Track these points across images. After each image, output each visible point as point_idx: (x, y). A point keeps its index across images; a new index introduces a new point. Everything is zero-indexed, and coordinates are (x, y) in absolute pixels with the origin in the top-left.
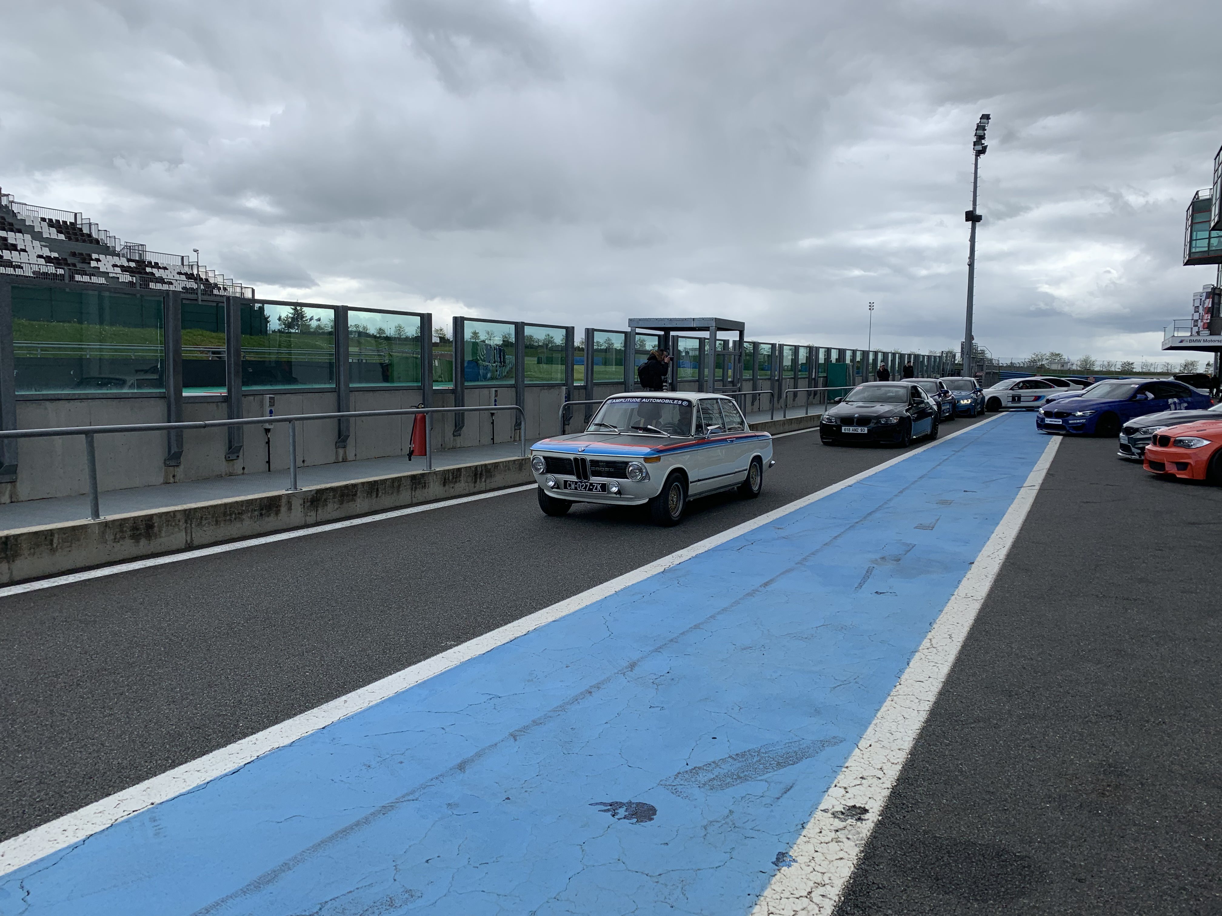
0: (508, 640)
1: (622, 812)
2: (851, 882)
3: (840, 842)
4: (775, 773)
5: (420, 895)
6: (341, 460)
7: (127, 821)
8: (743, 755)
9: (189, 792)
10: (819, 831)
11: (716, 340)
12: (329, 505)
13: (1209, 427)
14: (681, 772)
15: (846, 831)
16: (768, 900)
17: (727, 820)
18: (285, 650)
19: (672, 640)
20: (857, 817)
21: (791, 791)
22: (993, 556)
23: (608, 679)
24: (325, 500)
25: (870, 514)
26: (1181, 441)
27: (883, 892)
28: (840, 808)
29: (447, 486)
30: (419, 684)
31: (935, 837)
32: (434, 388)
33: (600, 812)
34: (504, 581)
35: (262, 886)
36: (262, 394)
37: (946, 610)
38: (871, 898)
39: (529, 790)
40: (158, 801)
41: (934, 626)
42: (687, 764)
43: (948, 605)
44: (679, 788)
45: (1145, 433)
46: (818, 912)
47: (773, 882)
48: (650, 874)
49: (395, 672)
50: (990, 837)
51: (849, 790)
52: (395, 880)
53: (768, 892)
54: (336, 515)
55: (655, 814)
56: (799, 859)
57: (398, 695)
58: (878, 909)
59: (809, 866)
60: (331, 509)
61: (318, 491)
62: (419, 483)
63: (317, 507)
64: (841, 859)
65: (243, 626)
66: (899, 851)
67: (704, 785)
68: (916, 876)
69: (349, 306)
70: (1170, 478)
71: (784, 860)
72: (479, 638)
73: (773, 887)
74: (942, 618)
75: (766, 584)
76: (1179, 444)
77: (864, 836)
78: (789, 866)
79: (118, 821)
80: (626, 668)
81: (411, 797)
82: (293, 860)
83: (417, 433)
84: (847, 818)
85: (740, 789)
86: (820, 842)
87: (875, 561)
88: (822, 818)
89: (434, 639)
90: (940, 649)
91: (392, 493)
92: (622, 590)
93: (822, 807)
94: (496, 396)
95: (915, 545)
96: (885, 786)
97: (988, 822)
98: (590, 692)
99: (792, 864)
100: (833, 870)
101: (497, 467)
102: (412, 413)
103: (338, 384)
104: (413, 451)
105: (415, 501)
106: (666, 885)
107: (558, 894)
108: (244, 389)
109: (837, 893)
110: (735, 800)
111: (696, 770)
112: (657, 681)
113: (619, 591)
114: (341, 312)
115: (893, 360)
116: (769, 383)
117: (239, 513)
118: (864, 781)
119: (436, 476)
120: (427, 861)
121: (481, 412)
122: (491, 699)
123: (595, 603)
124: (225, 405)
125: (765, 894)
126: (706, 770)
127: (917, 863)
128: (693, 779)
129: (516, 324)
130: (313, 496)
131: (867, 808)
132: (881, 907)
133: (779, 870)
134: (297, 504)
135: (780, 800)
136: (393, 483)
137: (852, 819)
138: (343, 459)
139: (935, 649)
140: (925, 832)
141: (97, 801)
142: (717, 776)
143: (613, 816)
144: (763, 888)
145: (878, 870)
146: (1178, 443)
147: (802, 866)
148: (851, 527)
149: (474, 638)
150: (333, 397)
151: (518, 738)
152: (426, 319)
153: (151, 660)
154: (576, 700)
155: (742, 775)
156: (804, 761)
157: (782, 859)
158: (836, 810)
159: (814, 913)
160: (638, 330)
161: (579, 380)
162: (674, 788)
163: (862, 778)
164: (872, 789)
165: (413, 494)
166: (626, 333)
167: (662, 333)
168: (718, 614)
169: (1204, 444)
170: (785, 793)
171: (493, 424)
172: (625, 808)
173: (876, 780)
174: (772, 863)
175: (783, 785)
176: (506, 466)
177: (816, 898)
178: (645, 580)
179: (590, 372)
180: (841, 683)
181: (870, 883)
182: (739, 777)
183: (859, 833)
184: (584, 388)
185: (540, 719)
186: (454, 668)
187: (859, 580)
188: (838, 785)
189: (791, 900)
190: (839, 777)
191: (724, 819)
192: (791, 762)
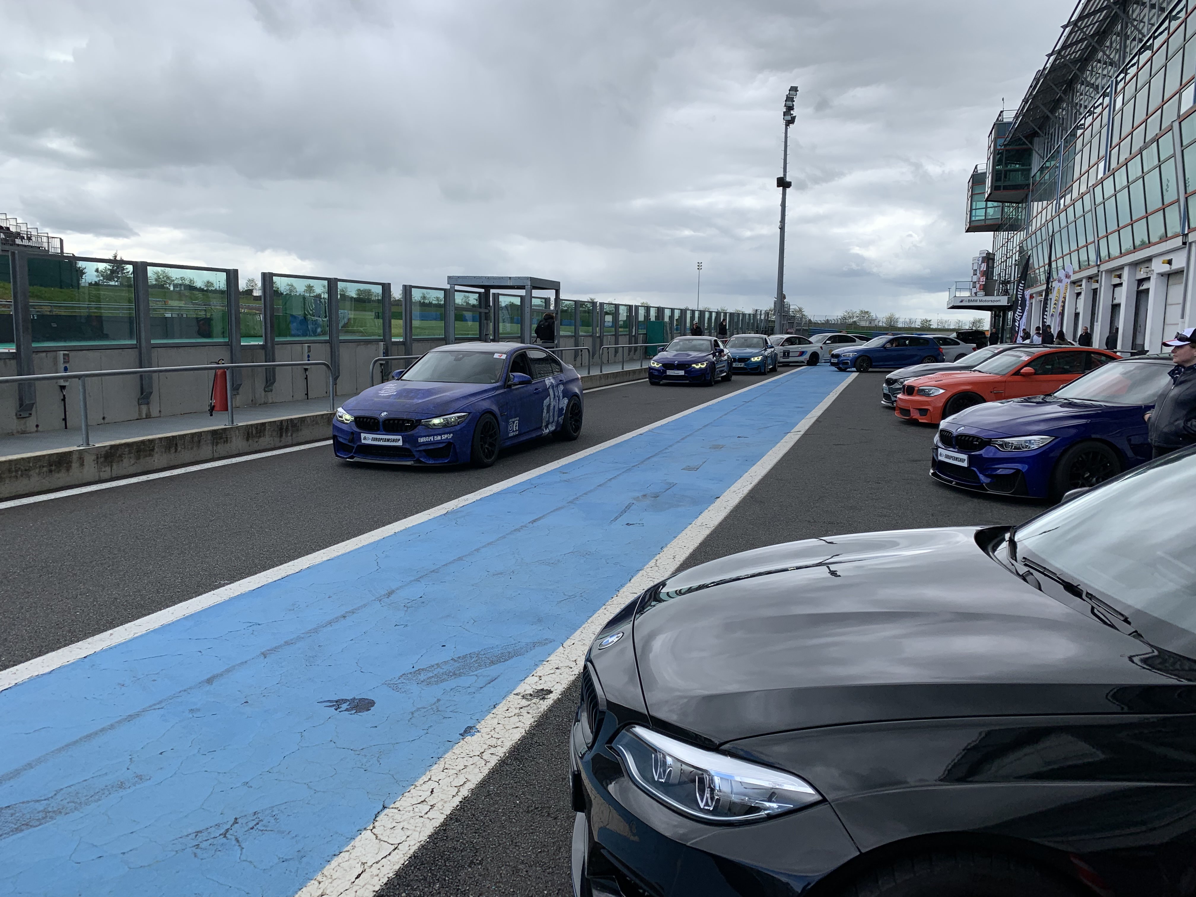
0: (280, 577)
1: (345, 706)
2: (519, 743)
3: (521, 715)
4: (487, 669)
5: (149, 778)
6: (144, 416)
8: (465, 657)
10: (507, 709)
11: (532, 297)
12: (125, 460)
13: (945, 377)
14: (406, 673)
15: (529, 708)
16: (446, 760)
17: (433, 706)
18: (58, 594)
19: (433, 571)
20: (541, 697)
21: (494, 682)
22: (738, 491)
23: (365, 606)
24: (120, 456)
25: (649, 458)
26: (923, 390)
28: (530, 692)
29: (250, 441)
30: (185, 618)
32: (242, 344)
33: (325, 708)
34: (289, 527)
36: (55, 350)
37: (679, 536)
38: (530, 753)
39: (267, 695)
41: (665, 549)
42: (413, 667)
43: (683, 532)
44: (400, 686)
46: (484, 765)
47: (455, 748)
48: (354, 749)
49: (163, 609)
51: (542, 678)
52: (128, 769)
53: (448, 755)
54: (132, 470)
55: (373, 706)
56: (483, 730)
57: (163, 627)
59: (489, 734)
60: (127, 464)
61: (112, 447)
62: (221, 438)
63: (111, 463)
64: (517, 727)
67: (423, 681)
70: (914, 423)
72: (253, 577)
73: (454, 751)
74: (674, 543)
75: (534, 521)
76: (921, 393)
77: (542, 710)
78: (473, 735)
80: (384, 595)
81: (156, 707)
83: (218, 389)
84: (533, 698)
85: (453, 683)
86: (504, 717)
87: (637, 499)
88: (513, 700)
89: (209, 579)
90: (661, 567)
91: (192, 448)
92: (402, 531)
93: (516, 691)
94: (309, 351)
95: (676, 484)
96: (573, 673)
98: (344, 617)
99: (476, 734)
100: (507, 736)
101: (304, 421)
102: (213, 368)
103: (139, 341)
104: (214, 406)
105: (216, 455)
107: (272, 769)
108: (34, 345)
109: (505, 751)
110: (444, 691)
111: (419, 671)
112: (407, 605)
113: (398, 532)
114: (140, 268)
116: (590, 339)
117: (26, 470)
118: (557, 670)
119: (239, 431)
120: (161, 753)
121: (293, 367)
122: (250, 626)
123: (372, 543)
124: (13, 362)
125: (446, 756)
126: (428, 670)
128: (414, 678)
129: (329, 280)
130: (106, 451)
131: (552, 690)
133: (463, 739)
134: (89, 460)
135: (483, 689)
136: (193, 438)
137: (537, 698)
138: (146, 415)
139: (657, 568)
142: (436, 675)
143: (336, 709)
144: (446, 751)
145: (543, 733)
147: (483, 734)
148: (627, 470)
149: (248, 577)
150: (133, 353)
151: (268, 656)
152: (232, 275)
154: (330, 623)
155: (458, 672)
156: (515, 659)
157: (469, 731)
158: (526, 693)
159: (481, 766)
160: (457, 288)
161: (397, 336)
162: (395, 685)
163: (557, 668)
164: (561, 676)
165: (215, 448)
166: (445, 290)
167: (483, 290)
168: (483, 547)
169: (940, 393)
170: (490, 683)
171: (306, 378)
172: (348, 703)
173: (567, 669)
174: (460, 734)
175: (489, 678)
176: (314, 421)
177: (486, 756)
178: (427, 521)
179: (408, 327)
180: (568, 597)
181: (533, 743)
182: (455, 674)
183: (538, 708)
184: (403, 343)
185: (292, 640)
186: (224, 602)
187: (617, 514)
188: (535, 675)
189: (465, 759)
190: (538, 669)
191: (431, 706)
192: (502, 660)
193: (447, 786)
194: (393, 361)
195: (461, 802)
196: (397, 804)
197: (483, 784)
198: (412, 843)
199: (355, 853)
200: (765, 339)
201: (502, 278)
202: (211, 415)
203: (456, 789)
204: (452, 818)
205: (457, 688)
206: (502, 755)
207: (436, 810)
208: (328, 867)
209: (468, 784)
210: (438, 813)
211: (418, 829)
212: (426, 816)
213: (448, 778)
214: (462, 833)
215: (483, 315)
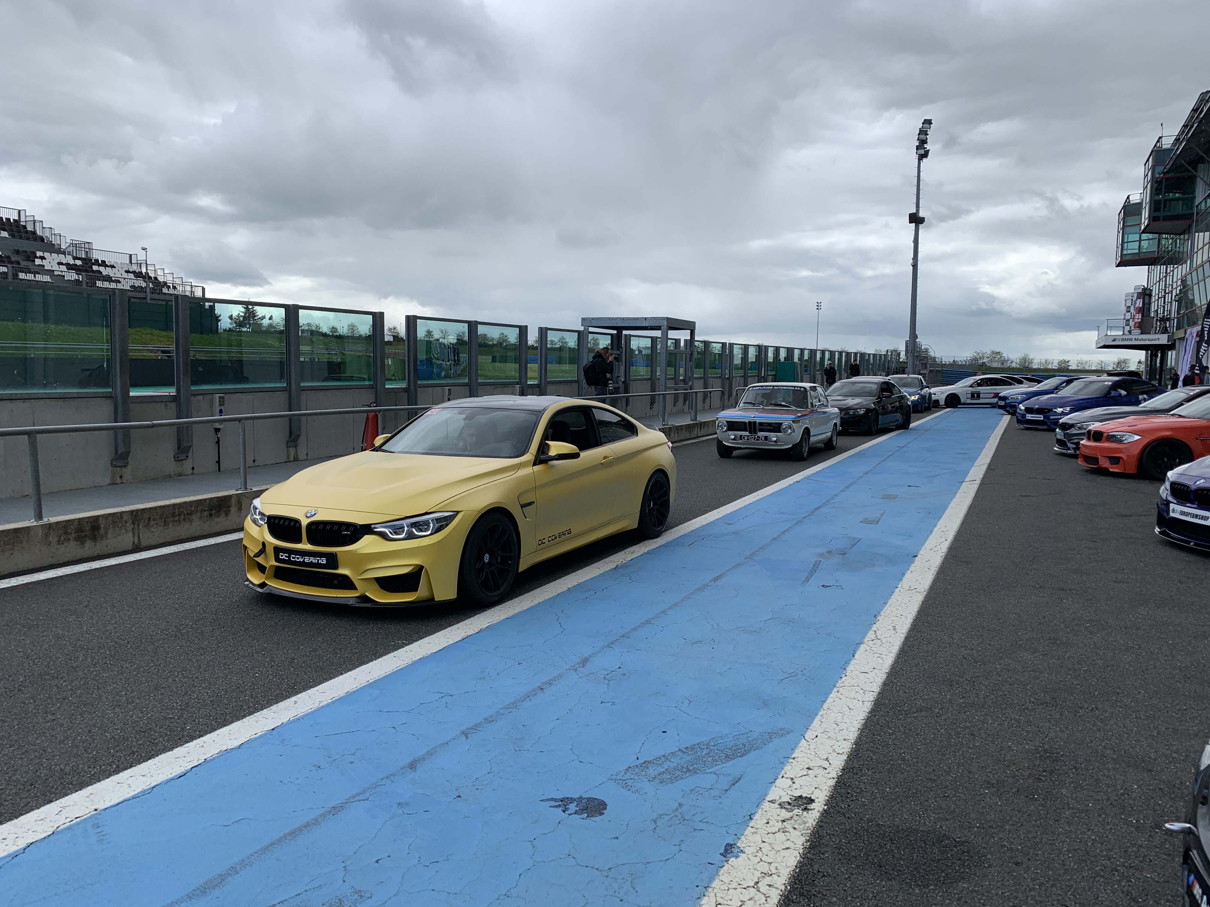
0: (460, 638)
1: (573, 807)
2: (797, 871)
3: (786, 832)
4: (724, 765)
5: (369, 895)
6: (292, 459)
7: (69, 828)
8: (692, 748)
9: (134, 797)
10: (766, 822)
11: (668, 338)
13: (1139, 422)
14: (631, 766)
15: (793, 821)
16: (716, 890)
17: (677, 813)
18: (234, 651)
19: (623, 636)
20: (803, 807)
21: (738, 783)
22: (935, 549)
23: (561, 676)
25: (817, 509)
26: (1114, 436)
27: (828, 881)
28: (786, 799)
30: (369, 685)
31: (879, 824)
32: (386, 387)
33: (551, 808)
35: (208, 891)
36: (212, 393)
37: (890, 602)
39: (480, 787)
40: (101, 806)
41: (879, 618)
42: (638, 758)
43: (892, 597)
44: (630, 783)
45: (1080, 428)
46: (765, 902)
47: (721, 873)
48: (600, 869)
49: (346, 672)
50: (931, 824)
51: (795, 780)
52: (344, 881)
53: (716, 884)
55: (605, 808)
56: (747, 850)
57: (350, 694)
58: (823, 897)
59: (756, 856)
64: (788, 848)
65: (192, 627)
66: (844, 839)
67: (654, 778)
68: (860, 864)
69: (300, 304)
70: (1104, 472)
71: (732, 852)
72: (431, 637)
73: (721, 878)
74: (886, 611)
75: (717, 579)
76: (1112, 440)
77: (810, 825)
78: (737, 857)
79: (60, 828)
80: (578, 663)
81: (360, 798)
82: (241, 864)
83: (369, 432)
84: (793, 808)
85: (690, 782)
86: (767, 832)
87: (821, 555)
88: (769, 809)
89: (386, 638)
90: (884, 640)
92: (575, 587)
93: (769, 798)
94: (450, 394)
95: (861, 539)
96: (831, 776)
97: (929, 808)
98: (542, 689)
99: (740, 854)
100: (779, 860)
102: (364, 411)
103: (289, 383)
107: (509, 891)
108: (193, 388)
109: (784, 882)
110: (684, 792)
111: (646, 764)
112: (608, 676)
113: (572, 588)
114: (292, 311)
115: (840, 359)
116: (719, 381)
117: (188, 514)
118: (810, 771)
120: (377, 861)
122: (442, 697)
123: (547, 600)
124: (173, 405)
125: (713, 885)
126: (656, 764)
127: (861, 850)
128: (643, 773)
129: (469, 323)
131: (813, 798)
132: (826, 895)
133: (726, 861)
135: (729, 792)
137: (798, 809)
138: (294, 458)
139: (879, 641)
140: (870, 820)
141: (38, 808)
142: (666, 770)
143: (564, 811)
144: (711, 879)
145: (823, 859)
146: (1111, 438)
147: (749, 856)
148: (798, 522)
149: (426, 636)
150: (283, 396)
151: (469, 735)
152: (378, 318)
153: (95, 664)
154: (528, 697)
155: (691, 768)
156: (753, 753)
157: (729, 850)
158: (783, 800)
160: (591, 329)
161: (532, 378)
162: (624, 782)
164: (818, 779)
166: (579, 332)
167: (615, 332)
168: (670, 609)
169: (1135, 439)
170: (734, 785)
172: (576, 803)
173: (821, 769)
174: (720, 854)
175: (731, 778)
177: (763, 888)
178: (598, 577)
179: (543, 372)
180: (788, 675)
181: (815, 872)
182: (689, 770)
183: (805, 823)
184: (539, 385)
185: (491, 717)
186: (406, 667)
187: (807, 575)
188: (785, 776)
189: (739, 890)
190: (786, 768)
191: (674, 812)
192: (739, 755)
200: (921, 379)
201: (637, 319)
205: (697, 789)
206: (783, 888)
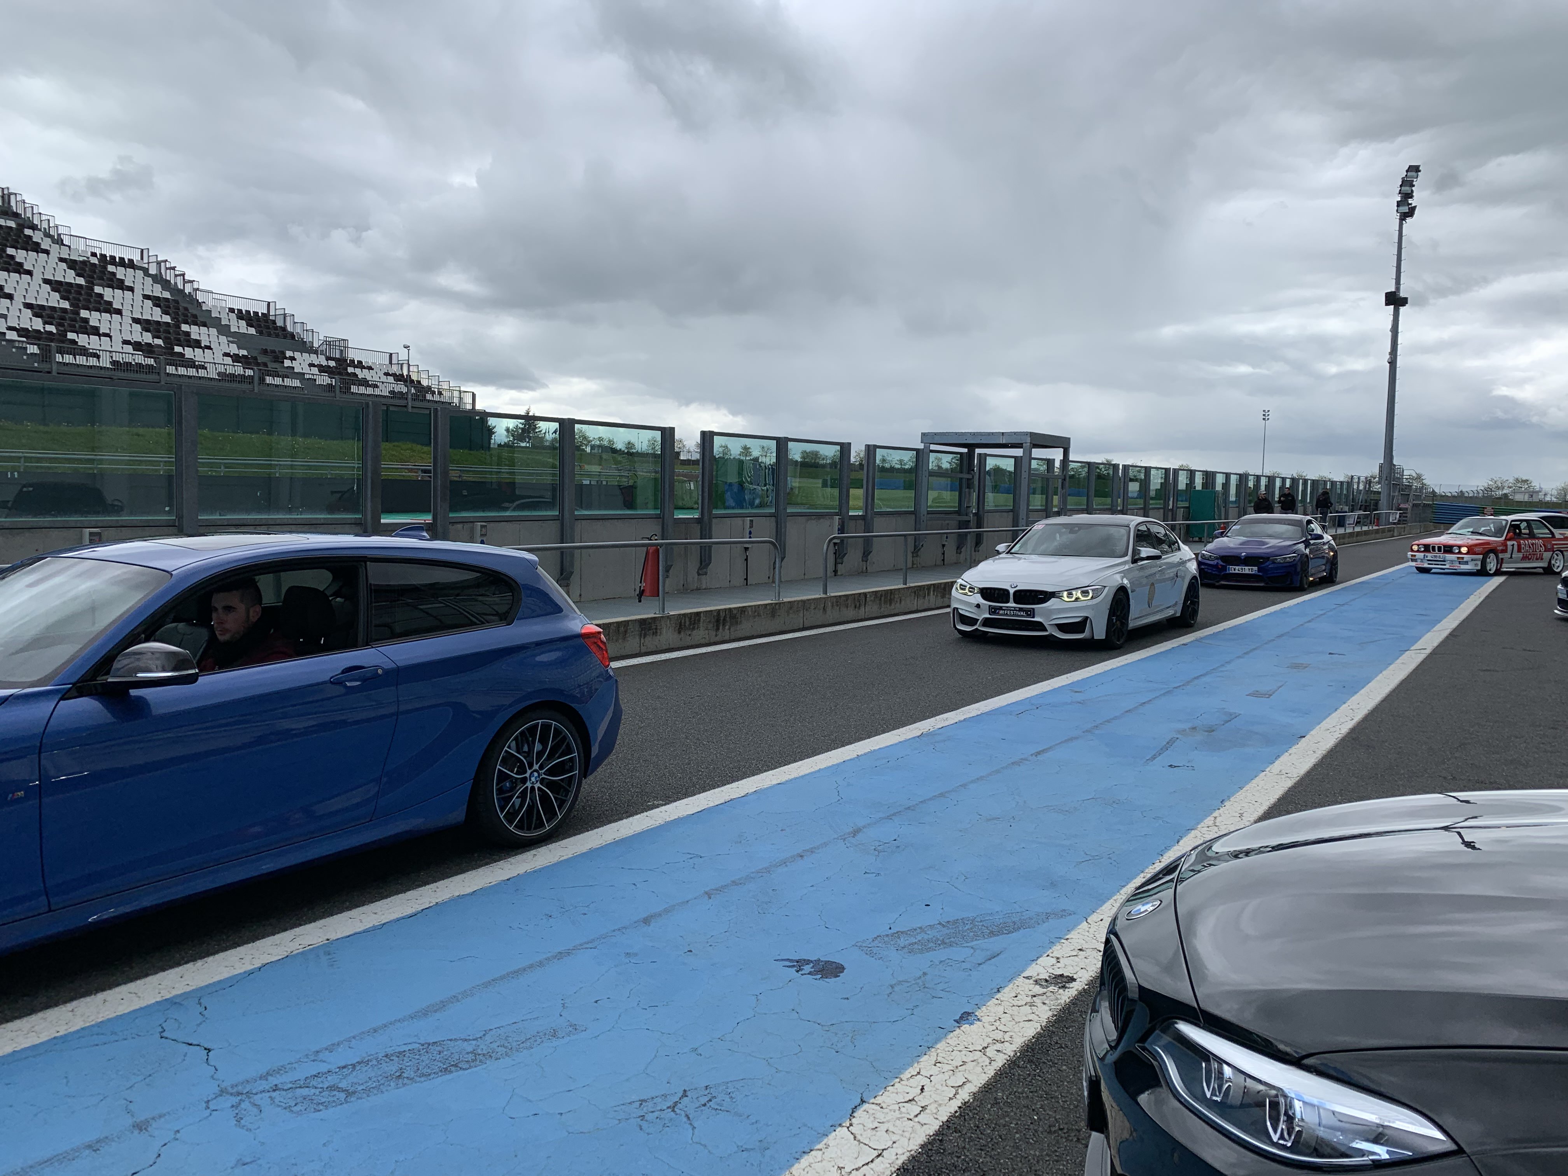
0: (724, 800)
1: (808, 968)
2: (1033, 1041)
3: (1034, 1006)
4: (986, 940)
5: (584, 1029)
7: (302, 953)
8: (956, 922)
9: (364, 931)
10: (1015, 995)
11: (1030, 458)
14: (881, 935)
15: (1045, 997)
16: (939, 1051)
17: (918, 981)
19: (909, 808)
20: (1060, 985)
21: (996, 958)
22: (1333, 729)
23: (825, 844)
25: (1197, 677)
27: (1064, 1051)
28: (1045, 976)
29: (682, 633)
30: (616, 842)
32: (675, 517)
33: (784, 967)
34: (731, 740)
36: (472, 522)
37: (1247, 787)
38: (1049, 1055)
39: (712, 943)
40: (333, 937)
41: (1227, 803)
42: (890, 928)
43: (1253, 781)
44: (875, 950)
46: (988, 1064)
47: (949, 1037)
48: (822, 1024)
49: (592, 829)
51: (1061, 960)
52: (561, 1016)
53: (941, 1045)
55: (842, 972)
56: (985, 1019)
57: (593, 850)
59: (993, 1025)
62: (650, 629)
64: (1030, 1020)
67: (903, 948)
71: (967, 1019)
72: (690, 798)
73: (948, 1041)
74: (1241, 795)
75: (1039, 753)
77: (1063, 1002)
78: (971, 1024)
79: (294, 953)
80: (849, 834)
81: (587, 946)
83: (649, 568)
84: (1049, 985)
85: (942, 954)
86: (1012, 1005)
87: (1182, 731)
88: (1022, 984)
89: (641, 797)
90: (1223, 827)
91: (617, 640)
92: (865, 754)
93: (1026, 974)
94: (751, 527)
95: (1240, 714)
98: (801, 856)
99: (975, 1022)
100: (1017, 1030)
101: (745, 612)
102: (644, 545)
103: (562, 511)
104: (643, 591)
105: (644, 650)
106: (836, 1034)
107: (723, 1036)
108: (452, 515)
109: (1015, 1049)
110: (932, 963)
111: (898, 934)
112: (879, 848)
113: (862, 755)
114: (566, 426)
118: (1081, 952)
119: (670, 621)
120: (596, 1002)
121: (732, 545)
122: (691, 858)
123: (829, 767)
125: (938, 1046)
126: (910, 934)
128: (892, 943)
129: (778, 440)
131: (1075, 977)
133: (959, 1027)
135: (982, 966)
136: (619, 627)
137: (1055, 986)
139: (1216, 828)
141: (273, 935)
142: (919, 941)
143: (797, 971)
144: (938, 1040)
147: (985, 1024)
148: (1168, 691)
149: (685, 798)
150: (554, 526)
151: (712, 896)
152: (668, 434)
154: (784, 863)
155: (947, 941)
156: (1022, 931)
157: (966, 1017)
158: (1040, 977)
159: (984, 1064)
160: (933, 447)
161: (855, 509)
162: (869, 949)
163: (1080, 950)
164: (1088, 960)
165: (642, 642)
166: (917, 450)
167: (965, 450)
168: (972, 782)
170: (990, 959)
171: (746, 560)
172: (812, 965)
173: (1095, 951)
174: (955, 1020)
175: (989, 953)
176: (755, 611)
177: (990, 1052)
178: (896, 744)
179: (869, 499)
180: (1091, 858)
181: (1053, 1043)
182: (943, 943)
183: (1057, 999)
184: (862, 518)
185: (740, 879)
186: (657, 827)
187: (1154, 753)
188: (1051, 955)
189: (964, 1052)
190: (1054, 948)
191: (915, 980)
192: (1005, 932)
193: (942, 1085)
194: (849, 539)
195: (960, 1107)
196: (879, 1100)
197: (988, 1089)
198: (900, 1151)
199: (829, 1153)
201: (993, 433)
202: (640, 601)
203: (954, 1091)
204: (948, 1127)
205: (948, 961)
206: (1012, 1054)
207: (928, 1114)
208: (796, 1166)
209: (968, 1085)
210: (932, 1117)
211: (907, 1134)
212: (916, 1119)
213: (941, 1075)
214: (964, 1148)
215: (964, 481)
